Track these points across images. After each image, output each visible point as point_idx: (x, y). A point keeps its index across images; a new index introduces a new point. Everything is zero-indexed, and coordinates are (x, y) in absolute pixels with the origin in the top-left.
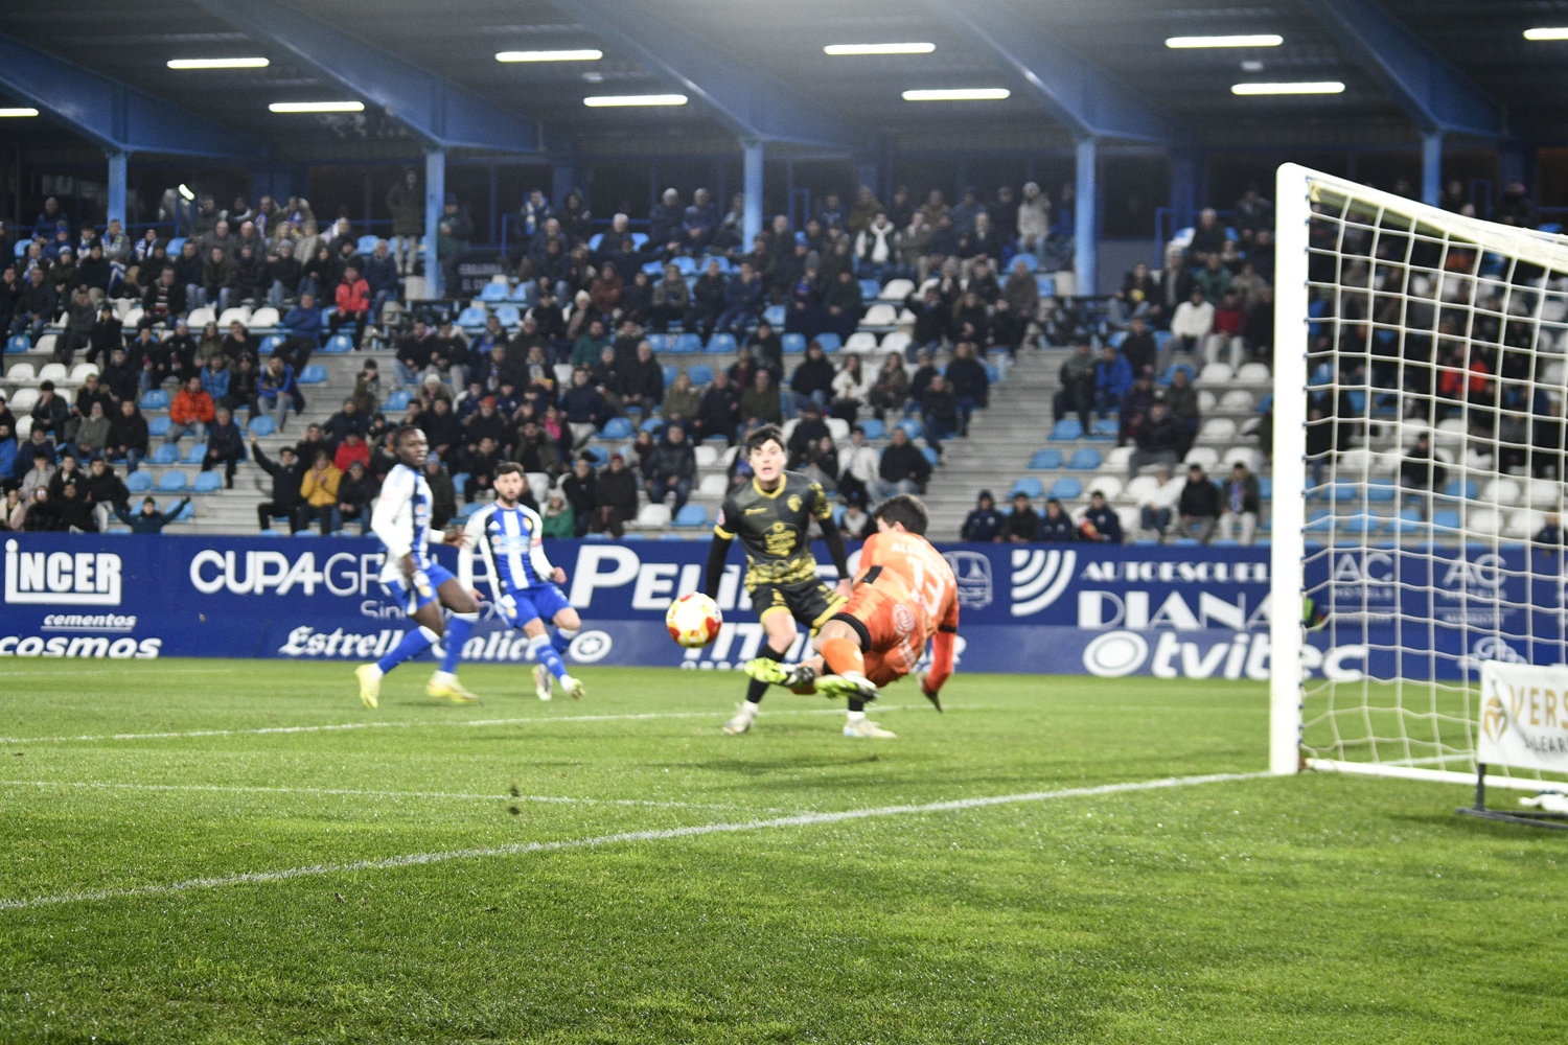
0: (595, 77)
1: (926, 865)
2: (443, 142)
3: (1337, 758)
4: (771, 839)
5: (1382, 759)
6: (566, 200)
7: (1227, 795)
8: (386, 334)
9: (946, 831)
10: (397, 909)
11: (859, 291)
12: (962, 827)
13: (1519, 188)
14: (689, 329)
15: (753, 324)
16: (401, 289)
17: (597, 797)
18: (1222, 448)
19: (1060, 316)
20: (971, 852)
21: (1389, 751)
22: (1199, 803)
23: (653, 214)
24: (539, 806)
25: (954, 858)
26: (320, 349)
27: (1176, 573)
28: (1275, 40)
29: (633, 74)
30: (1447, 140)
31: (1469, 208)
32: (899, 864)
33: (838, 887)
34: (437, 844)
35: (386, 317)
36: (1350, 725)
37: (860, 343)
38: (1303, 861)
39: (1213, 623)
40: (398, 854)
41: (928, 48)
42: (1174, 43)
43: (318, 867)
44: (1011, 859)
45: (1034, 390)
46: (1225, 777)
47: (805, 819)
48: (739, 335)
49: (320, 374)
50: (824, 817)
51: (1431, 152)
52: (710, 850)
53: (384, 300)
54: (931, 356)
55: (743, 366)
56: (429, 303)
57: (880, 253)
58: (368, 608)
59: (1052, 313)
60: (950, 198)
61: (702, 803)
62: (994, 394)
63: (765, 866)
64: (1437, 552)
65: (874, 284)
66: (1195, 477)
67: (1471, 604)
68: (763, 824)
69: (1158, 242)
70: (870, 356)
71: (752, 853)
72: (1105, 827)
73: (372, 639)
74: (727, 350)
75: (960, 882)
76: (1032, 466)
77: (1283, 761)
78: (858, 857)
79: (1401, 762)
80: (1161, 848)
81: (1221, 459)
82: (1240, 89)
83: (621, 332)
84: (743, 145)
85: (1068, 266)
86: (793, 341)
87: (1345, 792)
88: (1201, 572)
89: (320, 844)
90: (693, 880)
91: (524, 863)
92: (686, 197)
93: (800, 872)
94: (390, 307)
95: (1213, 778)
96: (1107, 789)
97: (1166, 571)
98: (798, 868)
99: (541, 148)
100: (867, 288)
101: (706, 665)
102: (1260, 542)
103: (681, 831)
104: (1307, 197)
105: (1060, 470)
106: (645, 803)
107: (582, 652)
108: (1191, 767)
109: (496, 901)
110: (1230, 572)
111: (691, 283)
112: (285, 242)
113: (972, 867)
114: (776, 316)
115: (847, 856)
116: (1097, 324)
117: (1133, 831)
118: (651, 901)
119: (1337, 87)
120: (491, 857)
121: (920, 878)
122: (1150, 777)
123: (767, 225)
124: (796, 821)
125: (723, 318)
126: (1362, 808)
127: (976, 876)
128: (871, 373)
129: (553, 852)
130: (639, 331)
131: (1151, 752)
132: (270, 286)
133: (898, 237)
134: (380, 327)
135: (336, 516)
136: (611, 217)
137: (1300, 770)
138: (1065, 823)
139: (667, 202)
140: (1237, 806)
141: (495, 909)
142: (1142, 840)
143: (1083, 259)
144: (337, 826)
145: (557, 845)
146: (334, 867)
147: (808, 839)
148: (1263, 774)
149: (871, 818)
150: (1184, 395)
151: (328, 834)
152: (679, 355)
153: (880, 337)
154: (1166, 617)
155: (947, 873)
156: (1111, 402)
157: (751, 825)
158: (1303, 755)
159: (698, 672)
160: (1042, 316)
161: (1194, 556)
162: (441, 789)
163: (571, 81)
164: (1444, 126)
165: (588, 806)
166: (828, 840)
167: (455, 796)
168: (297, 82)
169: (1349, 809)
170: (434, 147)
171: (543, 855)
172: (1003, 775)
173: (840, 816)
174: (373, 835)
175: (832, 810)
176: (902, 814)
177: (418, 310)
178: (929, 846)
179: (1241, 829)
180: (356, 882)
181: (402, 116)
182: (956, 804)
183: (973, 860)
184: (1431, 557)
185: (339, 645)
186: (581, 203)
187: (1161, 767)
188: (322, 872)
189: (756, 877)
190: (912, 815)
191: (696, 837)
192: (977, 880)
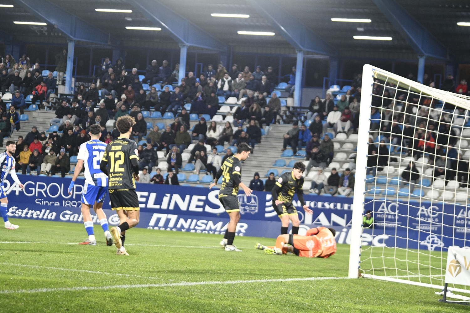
0: (129, 19)
1: (223, 303)
2: (74, 39)
3: (372, 274)
4: (169, 290)
5: (388, 275)
6: (117, 62)
7: (332, 284)
8: (50, 105)
9: (231, 291)
10: (32, 307)
11: (218, 100)
12: (237, 290)
13: (452, 77)
14: (157, 110)
15: (180, 110)
16: (57, 89)
17: (110, 272)
18: (342, 163)
19: (288, 113)
20: (239, 299)
21: (390, 272)
22: (322, 286)
23: (147, 68)
24: (88, 274)
25: (233, 301)
26: (26, 109)
27: (323, 206)
28: (369, 21)
29: (143, 19)
30: (427, 59)
31: (433, 84)
32: (213, 302)
33: (191, 309)
34: (50, 286)
35: (51, 99)
36: (377, 262)
37: (217, 118)
38: (356, 309)
39: (335, 224)
40: (36, 288)
41: (247, 16)
42: (333, 20)
43: (6, 291)
44: (253, 302)
45: (277, 138)
46: (332, 278)
47: (182, 284)
48: (175, 113)
49: (26, 118)
50: (189, 284)
51: (421, 63)
52: (147, 293)
53: (50, 93)
54: (242, 125)
55: (176, 124)
56: (66, 95)
57: (226, 87)
58: (38, 201)
59: (285, 112)
60: (252, 70)
61: (146, 276)
62: (263, 139)
63: (166, 300)
64: (411, 203)
65: (223, 98)
66: (334, 172)
67: (422, 222)
68: (167, 285)
69: (324, 89)
70: (220, 123)
71: (162, 295)
72: (287, 293)
73: (38, 212)
74: (170, 118)
75: (234, 309)
76: (275, 165)
77: (353, 274)
78: (199, 298)
79: (395, 277)
80: (307, 302)
81: (341, 167)
82: (356, 37)
83: (133, 110)
84: (180, 46)
85: (292, 96)
86: (193, 116)
87: (374, 286)
88: (332, 206)
89: (8, 283)
90: (139, 303)
91: (80, 294)
92: (160, 63)
93: (178, 303)
94: (52, 95)
95: (328, 278)
96: (290, 280)
97: (320, 205)
98: (178, 301)
99: (109, 43)
100: (221, 99)
101: (156, 228)
102: (350, 196)
103: (138, 286)
104: (373, 76)
105: (285, 167)
106: (126, 275)
107: (113, 221)
108: (321, 274)
109: (69, 307)
110: (342, 206)
111: (159, 93)
112: (16, 70)
113: (239, 304)
114: (188, 107)
115: (195, 298)
116: (301, 117)
117: (297, 295)
118: (124, 310)
119: (390, 39)
120: (69, 291)
121: (220, 307)
122: (305, 276)
123: (187, 75)
124: (179, 284)
125: (170, 107)
126: (379, 292)
127: (240, 307)
128: (220, 129)
129: (91, 291)
130: (139, 109)
131: (307, 268)
132: (10, 86)
133: (233, 82)
134: (48, 103)
135: (28, 168)
136: (132, 69)
137: (359, 277)
138: (274, 291)
139: (153, 64)
140: (335, 288)
141: (68, 310)
142: (300, 298)
143: (297, 94)
144: (15, 277)
145: (93, 288)
146: (12, 291)
147: (182, 292)
148: (346, 278)
149: (205, 285)
150: (329, 143)
151: (11, 280)
152: (154, 119)
153: (224, 117)
154: (319, 221)
155: (230, 306)
156: (304, 144)
157: (162, 285)
158: (360, 272)
159: (153, 230)
160: (281, 113)
161: (329, 200)
162: (54, 266)
163: (121, 20)
164: (426, 54)
165: (106, 275)
166: (190, 292)
167: (59, 269)
168: (24, 14)
169: (375, 292)
170: (71, 40)
171: (87, 291)
172: (254, 273)
173: (194, 284)
174: (28, 281)
175: (192, 281)
176: (217, 284)
177: (62, 97)
178: (225, 296)
179: (336, 296)
180: (19, 297)
181: (61, 29)
182: (236, 282)
183: (239, 302)
184: (409, 205)
185: (27, 213)
186: (122, 63)
187: (310, 273)
188: (8, 293)
189: (162, 303)
190: (220, 285)
191: (143, 288)
192: (240, 309)
